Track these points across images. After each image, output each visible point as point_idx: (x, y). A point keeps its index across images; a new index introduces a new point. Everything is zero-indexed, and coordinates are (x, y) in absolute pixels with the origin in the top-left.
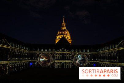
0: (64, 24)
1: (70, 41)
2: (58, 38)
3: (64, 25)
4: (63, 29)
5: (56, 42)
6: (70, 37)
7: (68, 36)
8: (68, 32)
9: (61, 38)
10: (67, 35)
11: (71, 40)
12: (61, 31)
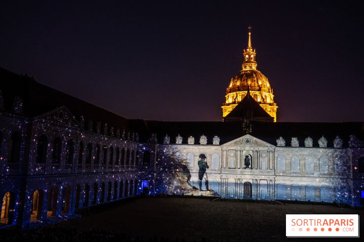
0: (250, 53)
1: (272, 111)
2: (230, 100)
3: (250, 56)
4: (248, 69)
5: (225, 114)
6: (272, 96)
7: (264, 94)
8: (264, 79)
9: (240, 99)
10: (260, 90)
11: (275, 107)
12: (240, 77)
